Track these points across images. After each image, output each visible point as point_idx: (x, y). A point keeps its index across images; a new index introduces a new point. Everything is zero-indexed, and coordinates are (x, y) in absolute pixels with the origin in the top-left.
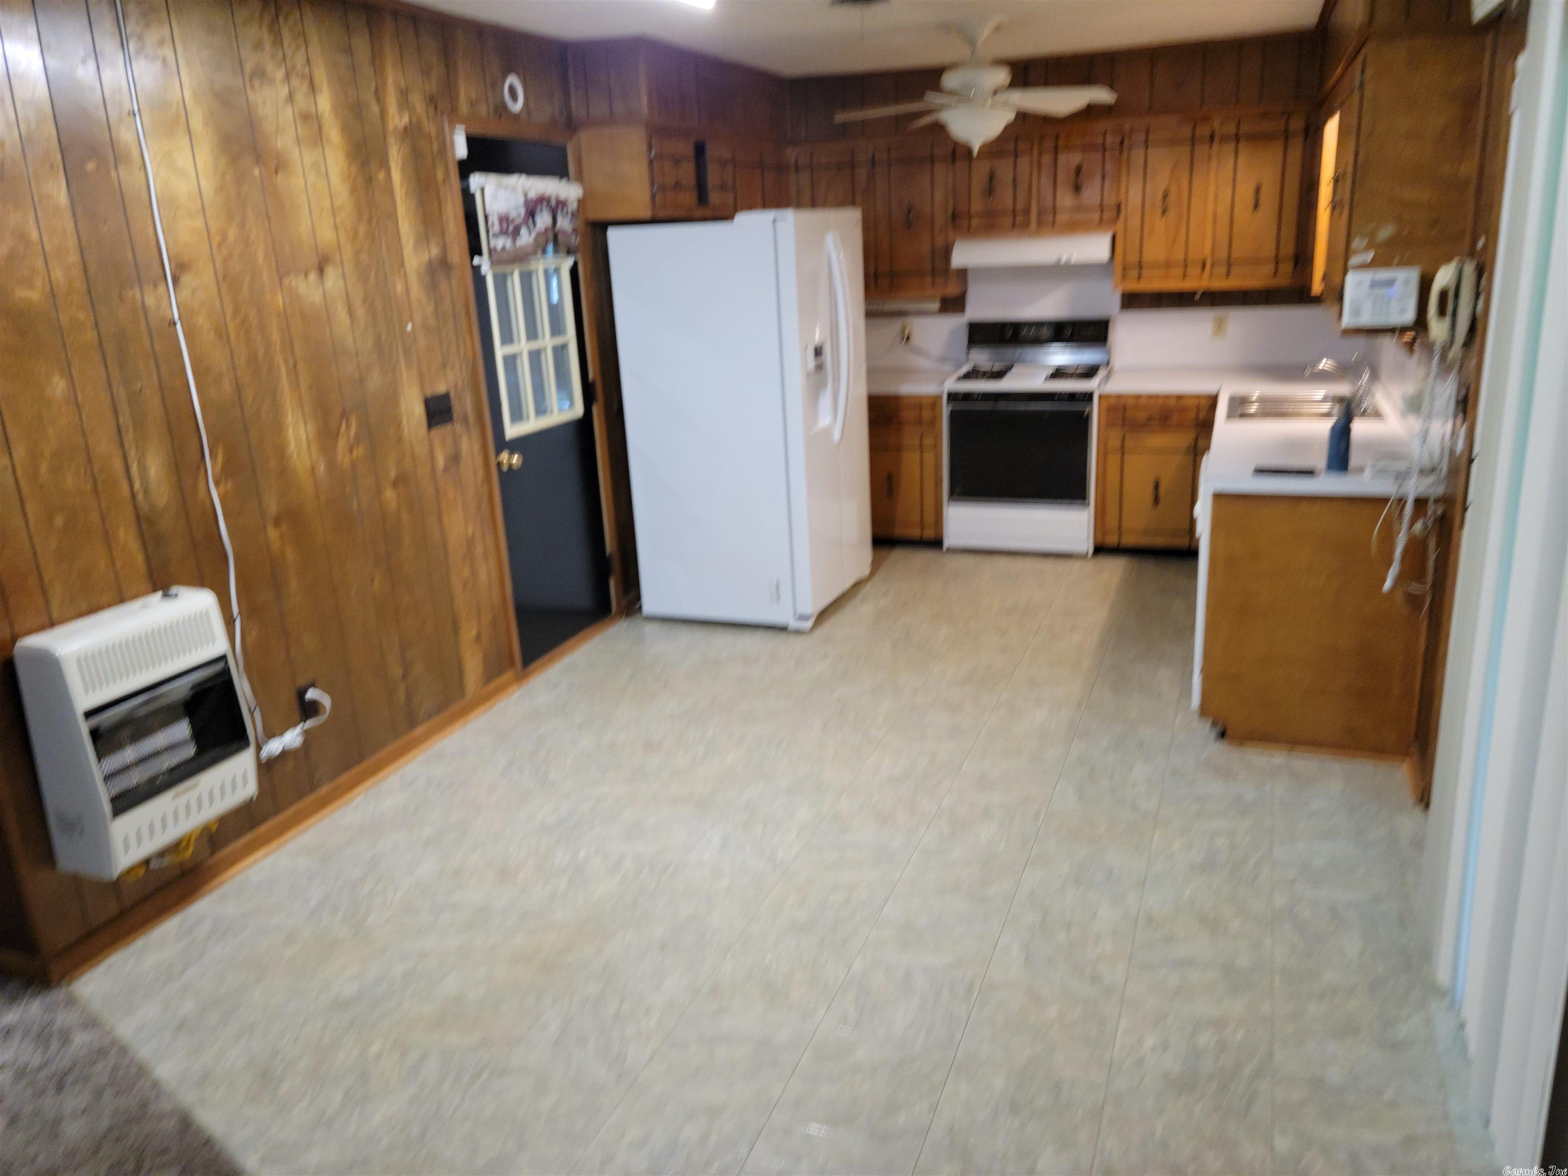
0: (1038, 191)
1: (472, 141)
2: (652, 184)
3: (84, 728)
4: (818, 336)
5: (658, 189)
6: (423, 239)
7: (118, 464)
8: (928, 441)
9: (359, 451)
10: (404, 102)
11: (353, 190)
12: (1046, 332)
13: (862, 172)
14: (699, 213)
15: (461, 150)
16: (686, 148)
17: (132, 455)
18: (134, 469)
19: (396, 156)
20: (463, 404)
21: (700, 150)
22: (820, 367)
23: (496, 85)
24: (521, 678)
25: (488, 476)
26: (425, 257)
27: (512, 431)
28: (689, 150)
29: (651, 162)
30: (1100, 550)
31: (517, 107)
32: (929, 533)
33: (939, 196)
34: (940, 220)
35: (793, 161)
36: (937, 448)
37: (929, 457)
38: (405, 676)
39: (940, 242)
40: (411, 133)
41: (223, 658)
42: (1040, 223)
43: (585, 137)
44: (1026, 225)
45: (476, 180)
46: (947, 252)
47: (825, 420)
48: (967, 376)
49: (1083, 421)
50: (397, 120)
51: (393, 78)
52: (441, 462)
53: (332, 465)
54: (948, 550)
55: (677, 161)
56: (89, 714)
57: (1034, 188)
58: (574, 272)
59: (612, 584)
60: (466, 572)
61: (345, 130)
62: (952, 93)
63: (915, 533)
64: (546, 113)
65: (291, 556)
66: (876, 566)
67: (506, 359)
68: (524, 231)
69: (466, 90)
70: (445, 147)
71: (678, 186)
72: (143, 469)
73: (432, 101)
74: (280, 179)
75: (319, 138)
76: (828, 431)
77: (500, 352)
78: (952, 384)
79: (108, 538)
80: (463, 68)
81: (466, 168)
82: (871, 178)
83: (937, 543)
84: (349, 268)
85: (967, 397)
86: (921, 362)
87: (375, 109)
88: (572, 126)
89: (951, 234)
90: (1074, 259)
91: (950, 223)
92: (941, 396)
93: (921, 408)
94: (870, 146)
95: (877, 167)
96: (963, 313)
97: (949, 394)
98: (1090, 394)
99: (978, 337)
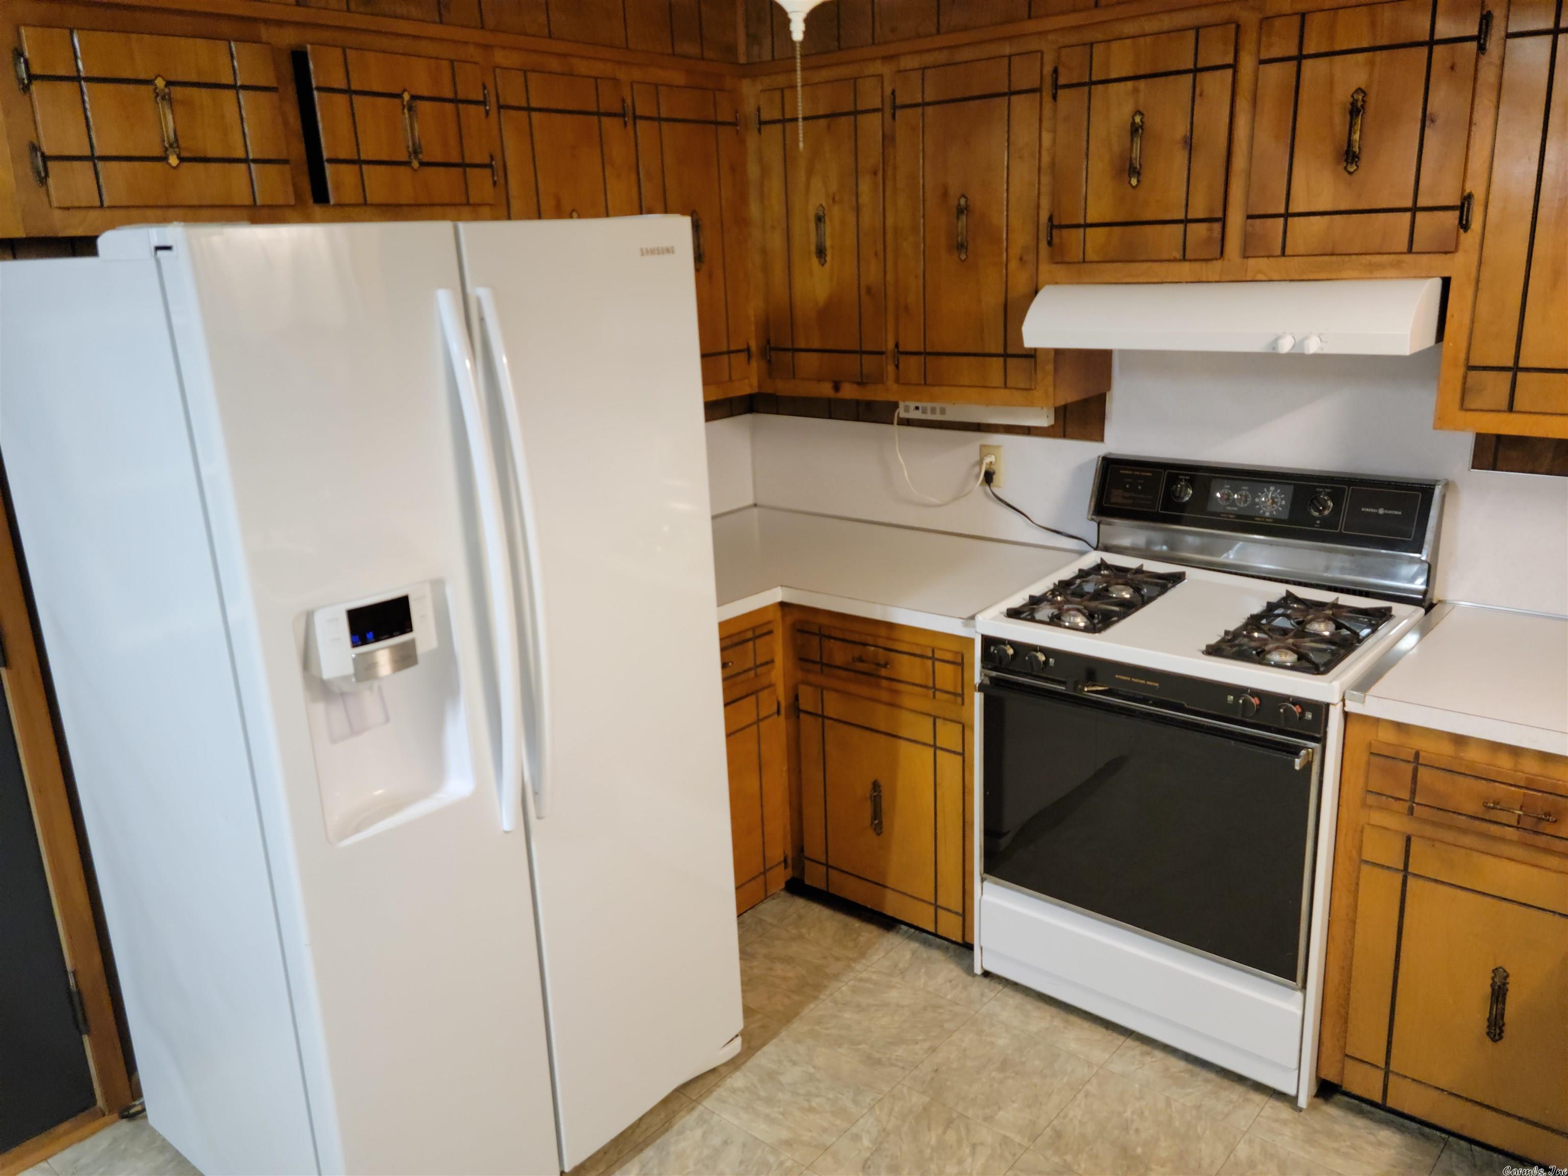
0: (1251, 158)
8: (946, 734)
30: (1327, 1093)
32: (950, 924)
42: (1248, 251)
44: (1213, 253)
57: (1239, 160)
63: (924, 916)
82: (890, 139)
83: (963, 950)
85: (1024, 656)
89: (1045, 268)
90: (1313, 347)
91: (1043, 245)
92: (972, 641)
93: (933, 659)
94: (886, 69)
95: (898, 113)
96: (1100, 438)
97: (988, 642)
98: (1321, 710)
99: (1117, 497)
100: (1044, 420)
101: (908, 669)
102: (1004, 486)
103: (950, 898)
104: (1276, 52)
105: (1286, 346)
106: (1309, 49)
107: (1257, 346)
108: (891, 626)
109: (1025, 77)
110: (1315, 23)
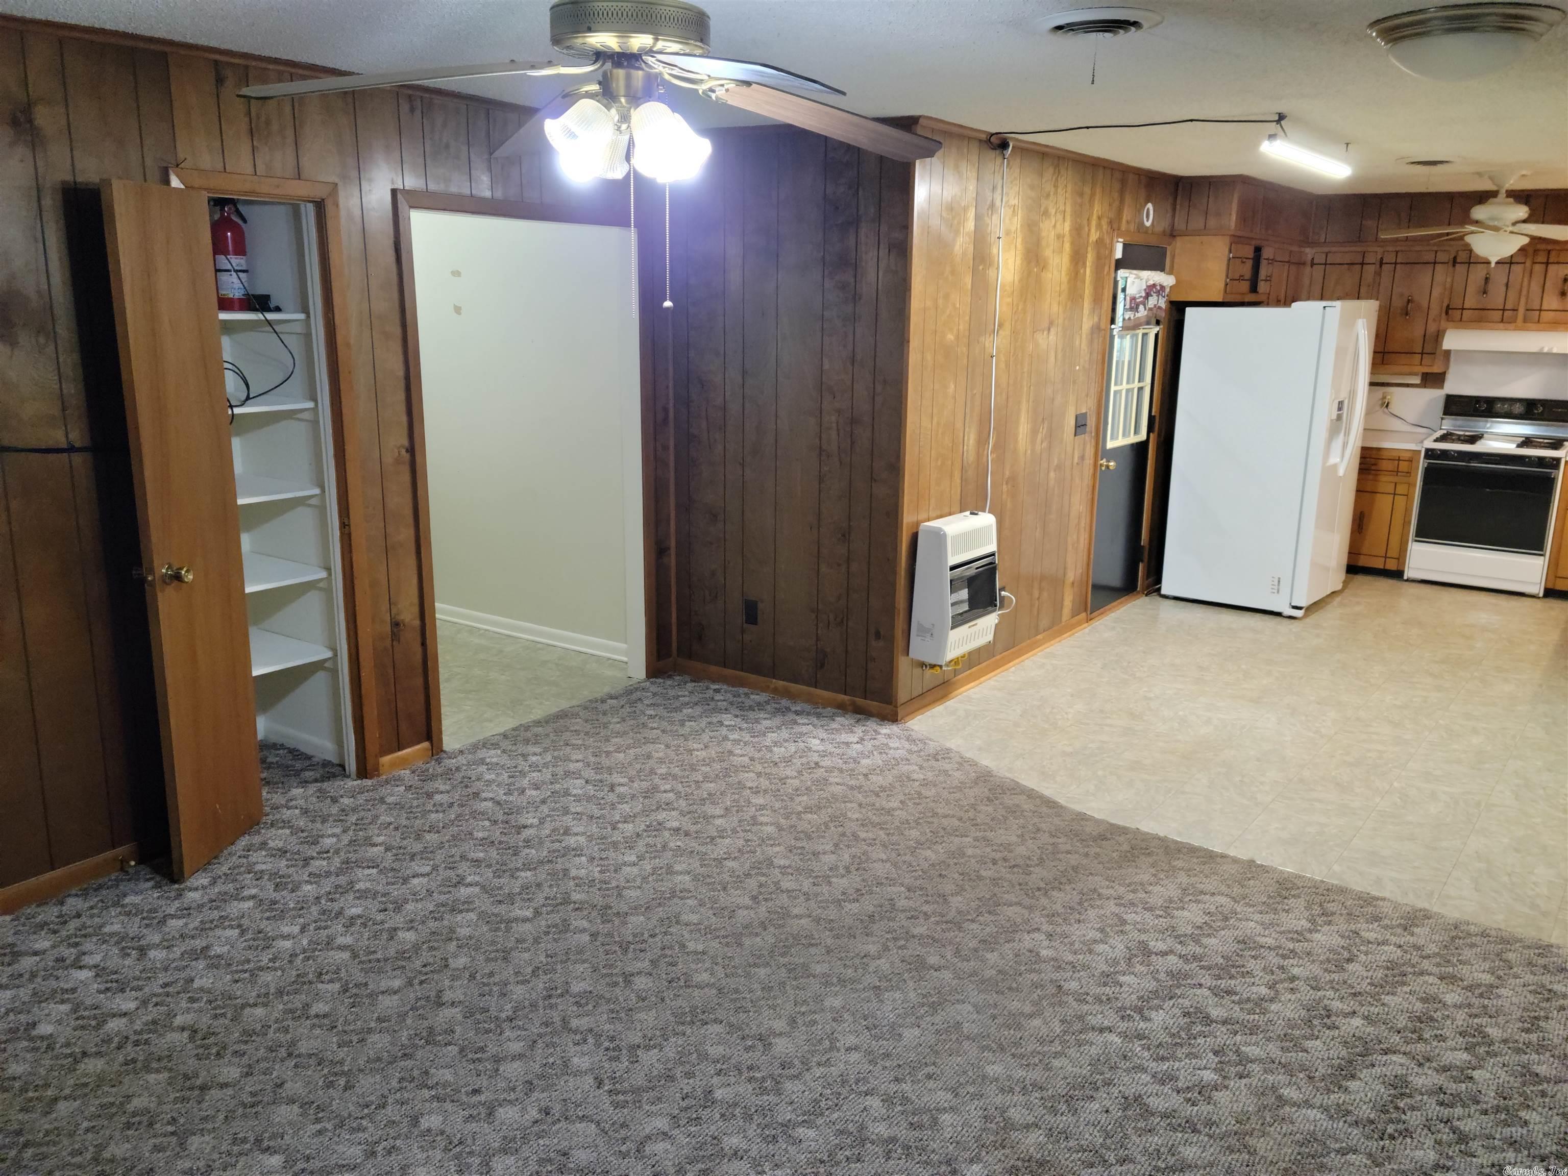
0: (1528, 292)
1: (1125, 246)
2: (1227, 276)
3: (949, 575)
4: (1343, 396)
5: (1231, 279)
6: (1093, 311)
7: (961, 435)
8: (1401, 489)
9: (1045, 445)
10: (1099, 226)
11: (1069, 281)
12: (1518, 409)
13: (1370, 270)
14: (1252, 297)
15: (1119, 254)
16: (1249, 252)
17: (967, 430)
18: (966, 438)
19: (1090, 257)
20: (1091, 422)
21: (1258, 250)
22: (1339, 418)
23: (1139, 211)
24: (1089, 620)
25: (1094, 475)
26: (1091, 323)
27: (1110, 445)
28: (1251, 254)
29: (1229, 259)
30: (1550, 593)
31: (1148, 224)
32: (1392, 565)
33: (1436, 293)
34: (1434, 311)
35: (1310, 257)
36: (1408, 496)
37: (1400, 501)
38: (1038, 599)
39: (1432, 328)
40: (1099, 242)
41: (993, 554)
42: (1525, 320)
43: (1179, 242)
44: (1513, 321)
45: (1122, 273)
46: (1438, 337)
47: (1334, 459)
48: (1443, 438)
49: (1549, 483)
50: (1094, 236)
51: (1097, 209)
52: (1076, 460)
53: (1033, 450)
54: (1407, 580)
55: (1243, 260)
56: (953, 568)
57: (1524, 292)
58: (1157, 336)
59: (1141, 566)
60: (1075, 537)
61: (1072, 243)
62: (1477, 222)
63: (1378, 564)
64: (1164, 225)
65: (1009, 505)
66: (1346, 584)
67: (1115, 392)
68: (1141, 307)
69: (1127, 215)
70: (1112, 250)
71: (1241, 278)
72: (969, 440)
73: (1110, 223)
74: (1043, 274)
75: (1061, 251)
76: (1335, 466)
77: (1113, 388)
78: (1430, 444)
79: (952, 476)
80: (1128, 199)
81: (1119, 264)
82: (1378, 274)
83: (1397, 575)
84: (1060, 329)
85: (1445, 454)
86: (1397, 425)
87: (1087, 229)
88: (1172, 234)
89: (1444, 324)
90: (1555, 351)
91: (1444, 314)
92: (1420, 451)
93: (1399, 460)
94: (1380, 250)
95: (1384, 266)
96: (1442, 387)
97: (1427, 450)
98: (1558, 460)
99: (1454, 408)
100: (1417, 380)
101: (1385, 465)
102: (1393, 408)
103: (1394, 552)
104: (1538, 260)
105: (1546, 350)
106: (1551, 260)
107: (1534, 349)
108: (1379, 449)
109: (1441, 257)
110: (1553, 254)
